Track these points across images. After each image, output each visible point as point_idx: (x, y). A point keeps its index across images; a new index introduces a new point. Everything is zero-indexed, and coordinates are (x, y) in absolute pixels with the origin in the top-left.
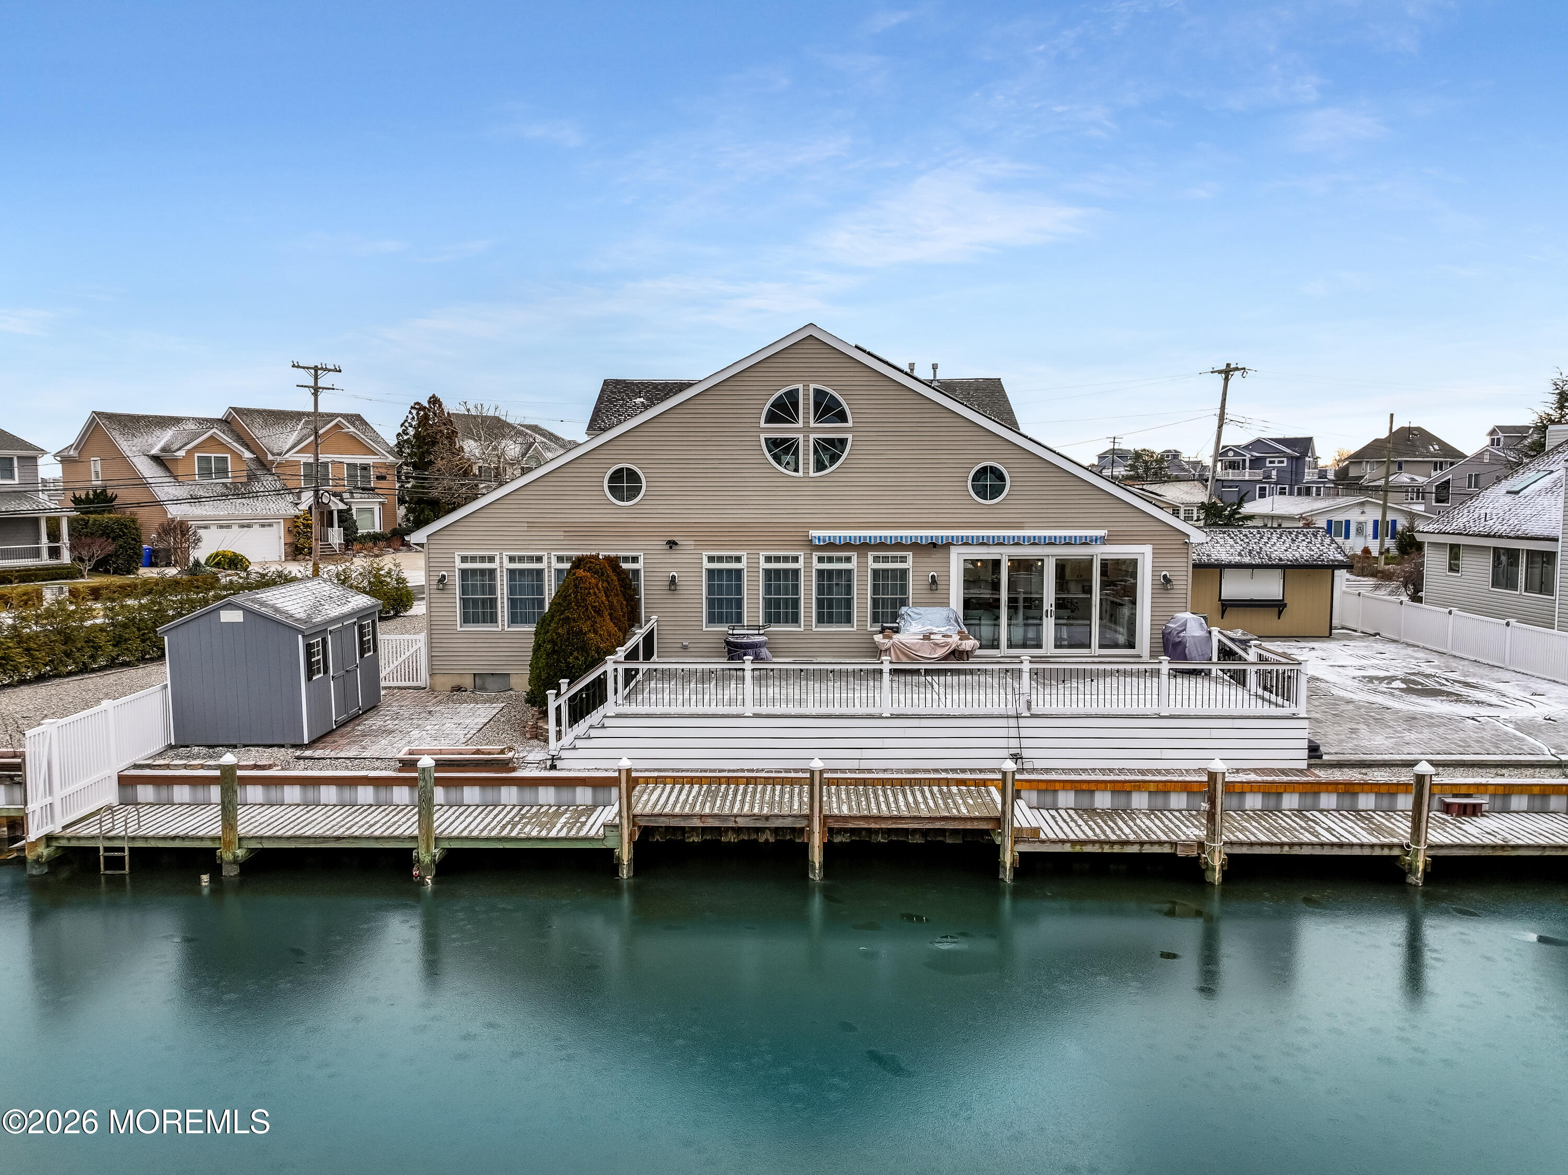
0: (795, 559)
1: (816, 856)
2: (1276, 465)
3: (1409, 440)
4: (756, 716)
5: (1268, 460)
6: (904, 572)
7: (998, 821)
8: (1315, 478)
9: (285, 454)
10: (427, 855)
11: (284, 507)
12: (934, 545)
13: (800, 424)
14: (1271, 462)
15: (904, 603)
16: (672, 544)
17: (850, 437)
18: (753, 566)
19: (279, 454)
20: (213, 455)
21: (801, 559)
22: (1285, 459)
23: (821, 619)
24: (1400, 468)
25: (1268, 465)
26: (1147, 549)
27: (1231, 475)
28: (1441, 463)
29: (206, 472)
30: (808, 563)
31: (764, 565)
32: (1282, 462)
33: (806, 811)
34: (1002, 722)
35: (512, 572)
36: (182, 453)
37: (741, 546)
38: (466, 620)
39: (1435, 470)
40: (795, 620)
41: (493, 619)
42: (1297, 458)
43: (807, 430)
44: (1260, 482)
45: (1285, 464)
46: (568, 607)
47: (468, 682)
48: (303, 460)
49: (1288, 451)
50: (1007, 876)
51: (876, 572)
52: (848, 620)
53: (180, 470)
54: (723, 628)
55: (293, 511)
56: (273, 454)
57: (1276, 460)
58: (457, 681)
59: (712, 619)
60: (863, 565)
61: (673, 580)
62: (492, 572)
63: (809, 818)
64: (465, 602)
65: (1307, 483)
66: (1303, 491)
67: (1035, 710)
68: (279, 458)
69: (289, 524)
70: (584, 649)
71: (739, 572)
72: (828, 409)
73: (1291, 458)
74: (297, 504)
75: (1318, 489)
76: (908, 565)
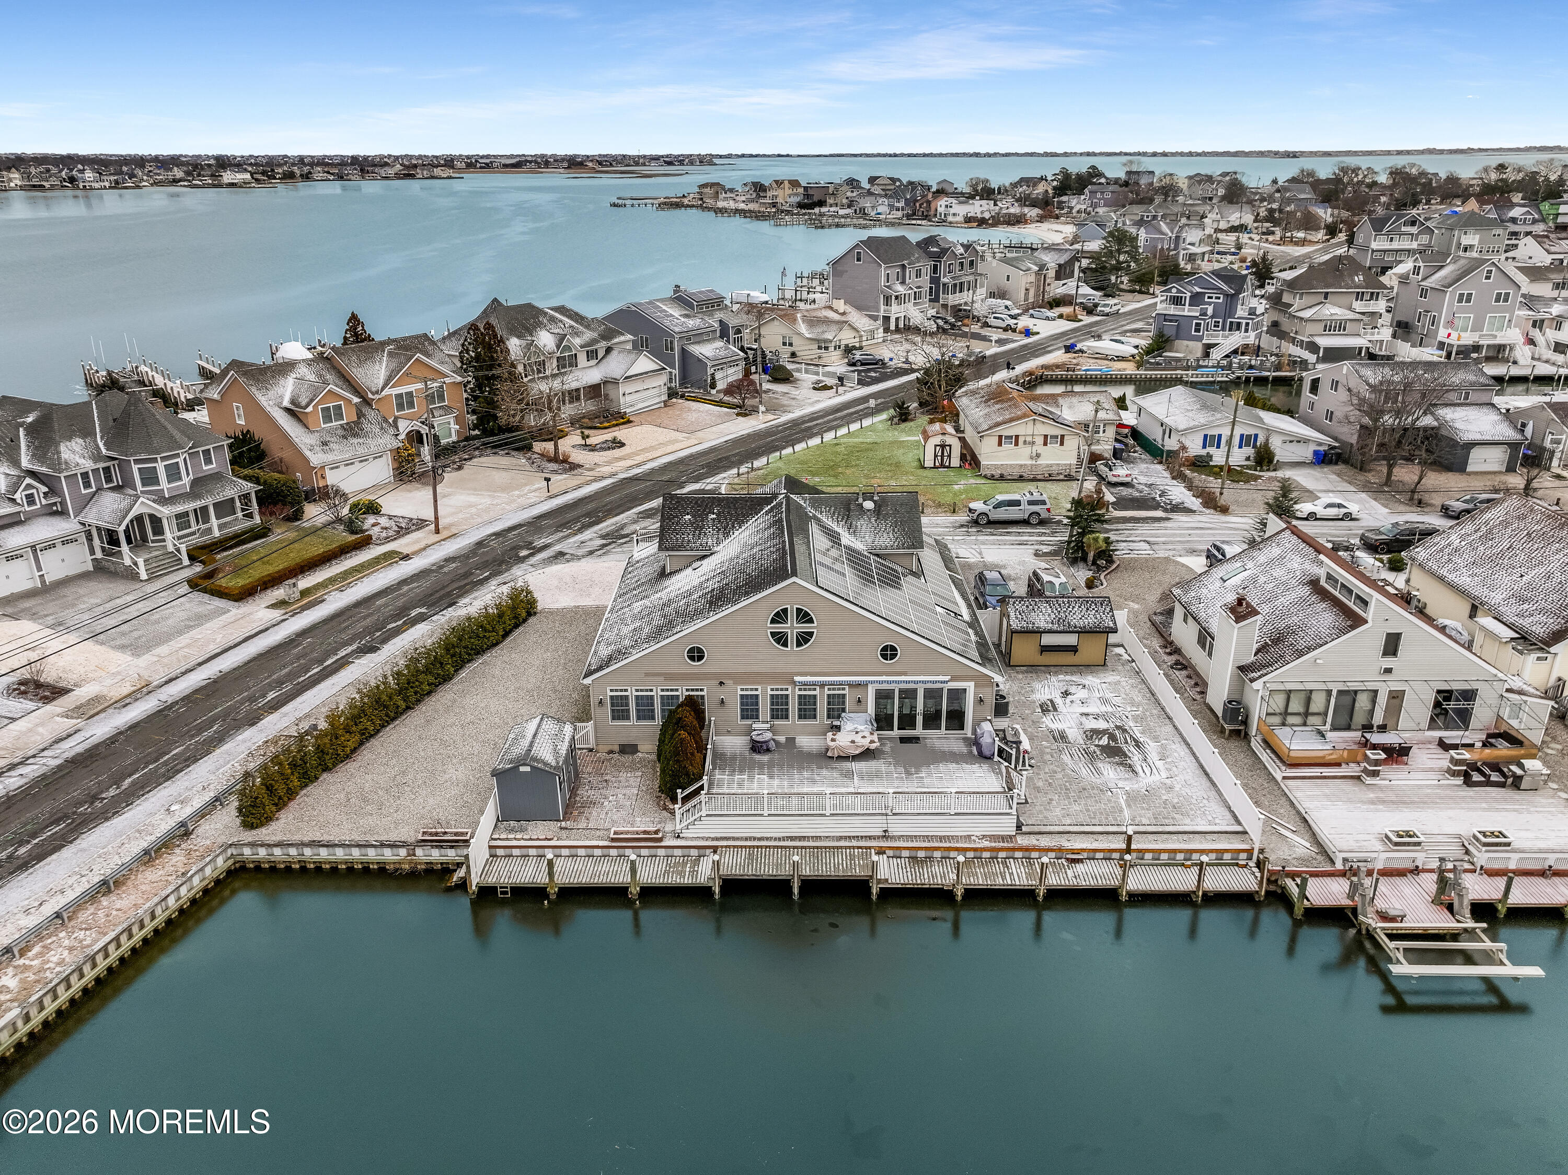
0: (787, 689)
1: (796, 891)
2: (1214, 300)
3: (1338, 270)
4: (769, 815)
5: (1207, 295)
6: (844, 695)
7: (871, 877)
8: (1246, 314)
9: (382, 391)
10: (634, 890)
11: (388, 442)
12: (859, 685)
13: (789, 625)
14: (1209, 298)
15: (844, 710)
16: (721, 683)
17: (815, 631)
18: (764, 691)
19: (377, 392)
20: (331, 405)
21: (790, 690)
22: (1222, 296)
23: (800, 717)
24: (1326, 298)
25: (1206, 300)
26: (972, 684)
27: (1172, 310)
28: (1363, 293)
29: (328, 419)
30: (794, 691)
31: (770, 692)
32: (1219, 298)
33: (791, 873)
34: (880, 817)
35: (637, 697)
36: (310, 409)
37: (759, 683)
38: (613, 718)
39: (1357, 300)
40: (787, 717)
41: (628, 718)
42: (1233, 295)
43: (792, 627)
44: (1196, 318)
45: (1221, 301)
46: (678, 754)
47: (616, 748)
48: (394, 393)
49: (1225, 287)
50: (874, 898)
51: (829, 696)
52: (815, 717)
53: (310, 421)
54: (749, 722)
55: (396, 444)
56: (373, 394)
57: (1214, 296)
58: (610, 748)
59: (743, 718)
60: (822, 693)
61: (722, 701)
62: (627, 697)
63: (793, 876)
64: (613, 711)
65: (1238, 318)
66: (1234, 327)
67: (894, 811)
68: (377, 397)
69: (395, 453)
70: (687, 774)
71: (757, 696)
72: (804, 617)
73: (1227, 295)
74: (397, 435)
75: (1247, 324)
76: (846, 692)
